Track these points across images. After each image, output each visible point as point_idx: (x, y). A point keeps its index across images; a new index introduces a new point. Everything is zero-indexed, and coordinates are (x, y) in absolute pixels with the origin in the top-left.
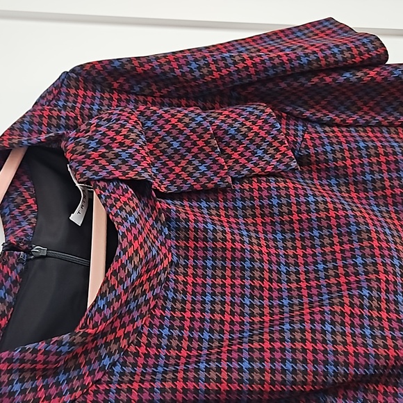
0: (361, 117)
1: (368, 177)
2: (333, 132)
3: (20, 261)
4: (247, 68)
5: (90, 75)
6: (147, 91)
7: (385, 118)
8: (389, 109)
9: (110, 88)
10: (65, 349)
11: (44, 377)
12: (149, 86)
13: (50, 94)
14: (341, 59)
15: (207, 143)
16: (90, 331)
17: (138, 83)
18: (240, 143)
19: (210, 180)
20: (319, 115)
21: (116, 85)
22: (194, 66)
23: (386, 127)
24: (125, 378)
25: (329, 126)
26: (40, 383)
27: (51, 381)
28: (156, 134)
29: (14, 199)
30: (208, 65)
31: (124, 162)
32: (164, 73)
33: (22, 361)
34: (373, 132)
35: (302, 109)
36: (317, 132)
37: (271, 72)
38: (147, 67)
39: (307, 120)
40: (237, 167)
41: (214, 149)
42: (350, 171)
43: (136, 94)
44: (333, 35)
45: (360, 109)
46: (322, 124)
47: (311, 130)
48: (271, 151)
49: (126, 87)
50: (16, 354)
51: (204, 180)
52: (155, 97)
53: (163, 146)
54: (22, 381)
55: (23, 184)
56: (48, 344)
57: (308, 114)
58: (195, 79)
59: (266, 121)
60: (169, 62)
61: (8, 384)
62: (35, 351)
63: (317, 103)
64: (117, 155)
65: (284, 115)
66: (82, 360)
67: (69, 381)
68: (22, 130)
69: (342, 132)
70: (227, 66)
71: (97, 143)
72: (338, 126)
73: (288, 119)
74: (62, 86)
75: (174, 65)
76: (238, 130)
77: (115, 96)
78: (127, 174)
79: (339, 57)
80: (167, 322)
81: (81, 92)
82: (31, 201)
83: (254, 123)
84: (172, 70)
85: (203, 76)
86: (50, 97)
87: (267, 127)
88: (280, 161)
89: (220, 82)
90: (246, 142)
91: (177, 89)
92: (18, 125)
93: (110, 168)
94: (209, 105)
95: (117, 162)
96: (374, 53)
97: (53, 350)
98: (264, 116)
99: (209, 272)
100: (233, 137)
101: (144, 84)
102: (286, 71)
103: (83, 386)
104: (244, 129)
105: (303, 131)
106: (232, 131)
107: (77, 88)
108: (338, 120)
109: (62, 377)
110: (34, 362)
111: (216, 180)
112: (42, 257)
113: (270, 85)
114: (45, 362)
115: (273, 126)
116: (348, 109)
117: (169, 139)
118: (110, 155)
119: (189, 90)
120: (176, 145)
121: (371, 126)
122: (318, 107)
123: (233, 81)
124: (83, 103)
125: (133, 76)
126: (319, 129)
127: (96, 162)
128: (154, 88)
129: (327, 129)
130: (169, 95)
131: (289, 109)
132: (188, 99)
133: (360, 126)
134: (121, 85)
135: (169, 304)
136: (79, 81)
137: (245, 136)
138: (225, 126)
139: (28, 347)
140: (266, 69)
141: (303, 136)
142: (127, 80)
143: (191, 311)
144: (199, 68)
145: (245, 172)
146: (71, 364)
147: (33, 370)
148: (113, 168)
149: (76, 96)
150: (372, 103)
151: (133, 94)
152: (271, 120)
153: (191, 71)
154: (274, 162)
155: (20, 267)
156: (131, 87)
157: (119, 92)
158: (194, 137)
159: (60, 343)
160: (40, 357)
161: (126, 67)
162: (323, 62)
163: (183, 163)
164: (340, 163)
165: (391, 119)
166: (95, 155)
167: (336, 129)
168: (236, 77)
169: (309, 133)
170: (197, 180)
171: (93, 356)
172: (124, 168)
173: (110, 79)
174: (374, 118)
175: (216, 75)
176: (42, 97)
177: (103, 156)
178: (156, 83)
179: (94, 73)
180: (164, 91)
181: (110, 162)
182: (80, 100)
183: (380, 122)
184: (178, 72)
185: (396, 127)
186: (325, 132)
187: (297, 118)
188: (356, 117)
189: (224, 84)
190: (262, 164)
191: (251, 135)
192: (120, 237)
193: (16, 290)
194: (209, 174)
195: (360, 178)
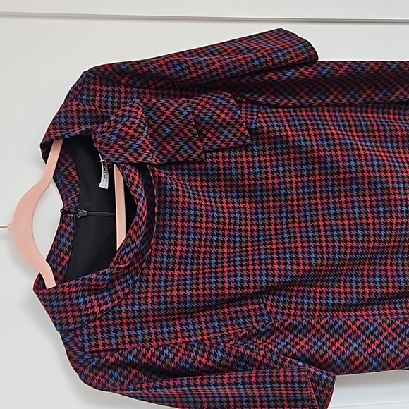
0: (298, 101)
1: (303, 143)
2: (278, 112)
3: (71, 220)
4: (216, 69)
5: (104, 75)
6: (146, 85)
7: (315, 101)
8: (319, 94)
9: (118, 83)
10: (107, 277)
11: (96, 294)
12: (147, 81)
13: (76, 91)
14: (283, 60)
15: (190, 131)
16: (121, 266)
17: (139, 79)
18: (212, 126)
19: (190, 156)
20: (269, 100)
21: (123, 81)
22: (178, 68)
23: (316, 107)
24: (142, 290)
25: (276, 108)
26: (93, 297)
27: (100, 296)
28: (155, 122)
29: (63, 172)
30: (188, 67)
31: (135, 151)
32: (158, 74)
33: (83, 285)
34: (306, 111)
35: (256, 96)
36: (267, 113)
37: (234, 72)
38: (145, 69)
39: (260, 104)
40: (210, 143)
41: (194, 135)
42: (291, 138)
43: (138, 88)
44: (279, 38)
45: (298, 94)
46: (271, 107)
47: (263, 111)
48: (234, 131)
49: (131, 82)
50: (80, 282)
51: (186, 156)
52: (151, 89)
53: (160, 131)
54: (84, 296)
55: (67, 161)
56: (98, 275)
57: (260, 100)
58: (180, 77)
59: (230, 110)
60: (160, 66)
61: (76, 299)
62: (90, 279)
63: (268, 90)
64: (131, 146)
65: (244, 100)
66: (116, 283)
67: (110, 295)
68: (60, 123)
69: (284, 112)
70: (202, 68)
71: (116, 137)
72: (282, 107)
73: (246, 103)
74: (84, 84)
75: (164, 67)
76: (211, 118)
77: (123, 89)
78: (138, 159)
79: (282, 59)
80: (166, 253)
81: (98, 87)
82: (74, 173)
83: (222, 111)
84: (163, 71)
85: (185, 76)
86: (77, 93)
87: (231, 114)
88: (239, 139)
89: (197, 79)
90: (216, 125)
91: (167, 83)
92: (57, 120)
93: (126, 155)
94: (190, 94)
95: (131, 151)
96: (307, 55)
97: (101, 278)
98: (229, 106)
99: (192, 218)
100: (207, 123)
101: (143, 80)
102: (244, 70)
103: (119, 298)
104: (215, 117)
105: (257, 112)
106: (207, 118)
107: (95, 84)
108: (282, 104)
109: (106, 294)
110: (90, 285)
111: (195, 156)
112: (85, 217)
113: (234, 81)
114: (96, 285)
115: (235, 113)
116: (289, 94)
117: (164, 126)
118: (126, 146)
119: (176, 84)
120: (168, 131)
121: (304, 107)
122: (268, 94)
123: (207, 79)
124: (101, 96)
125: (136, 75)
126: (268, 110)
127: (117, 151)
128: (150, 82)
129: (274, 110)
130: (162, 87)
131: (247, 95)
132: (175, 90)
133: (297, 107)
134: (127, 81)
135: (166, 242)
136: (96, 79)
137: (216, 121)
138: (202, 115)
139: (86, 277)
140: (230, 70)
141: (257, 115)
142: (130, 78)
143: (181, 245)
144: (182, 70)
145: (215, 147)
146: (110, 286)
147: (89, 290)
148: (128, 155)
149: (95, 90)
150: (306, 90)
151: (135, 87)
152: (234, 109)
153: (177, 72)
154: (235, 140)
155: (72, 224)
156: (134, 83)
157: (126, 86)
158: (181, 126)
159: (104, 274)
160: (93, 283)
161: (130, 69)
162: (270, 64)
163: (173, 143)
164: (284, 133)
165: (320, 101)
166: (116, 146)
167: (280, 110)
168: (208, 76)
169: (261, 113)
170: (181, 156)
171: (122, 280)
172: (136, 155)
173: (119, 77)
174: (307, 101)
175: (195, 74)
176: (70, 93)
177: (121, 147)
178: (152, 79)
179: (107, 73)
180: (158, 85)
181: (126, 151)
182: (98, 94)
183: (312, 104)
184: (167, 73)
185: (323, 107)
186: (272, 112)
187: (253, 103)
188: (294, 101)
189: (201, 80)
190: (227, 141)
191: (220, 120)
192: (138, 210)
193: (71, 238)
194: (190, 152)
195: (297, 144)
